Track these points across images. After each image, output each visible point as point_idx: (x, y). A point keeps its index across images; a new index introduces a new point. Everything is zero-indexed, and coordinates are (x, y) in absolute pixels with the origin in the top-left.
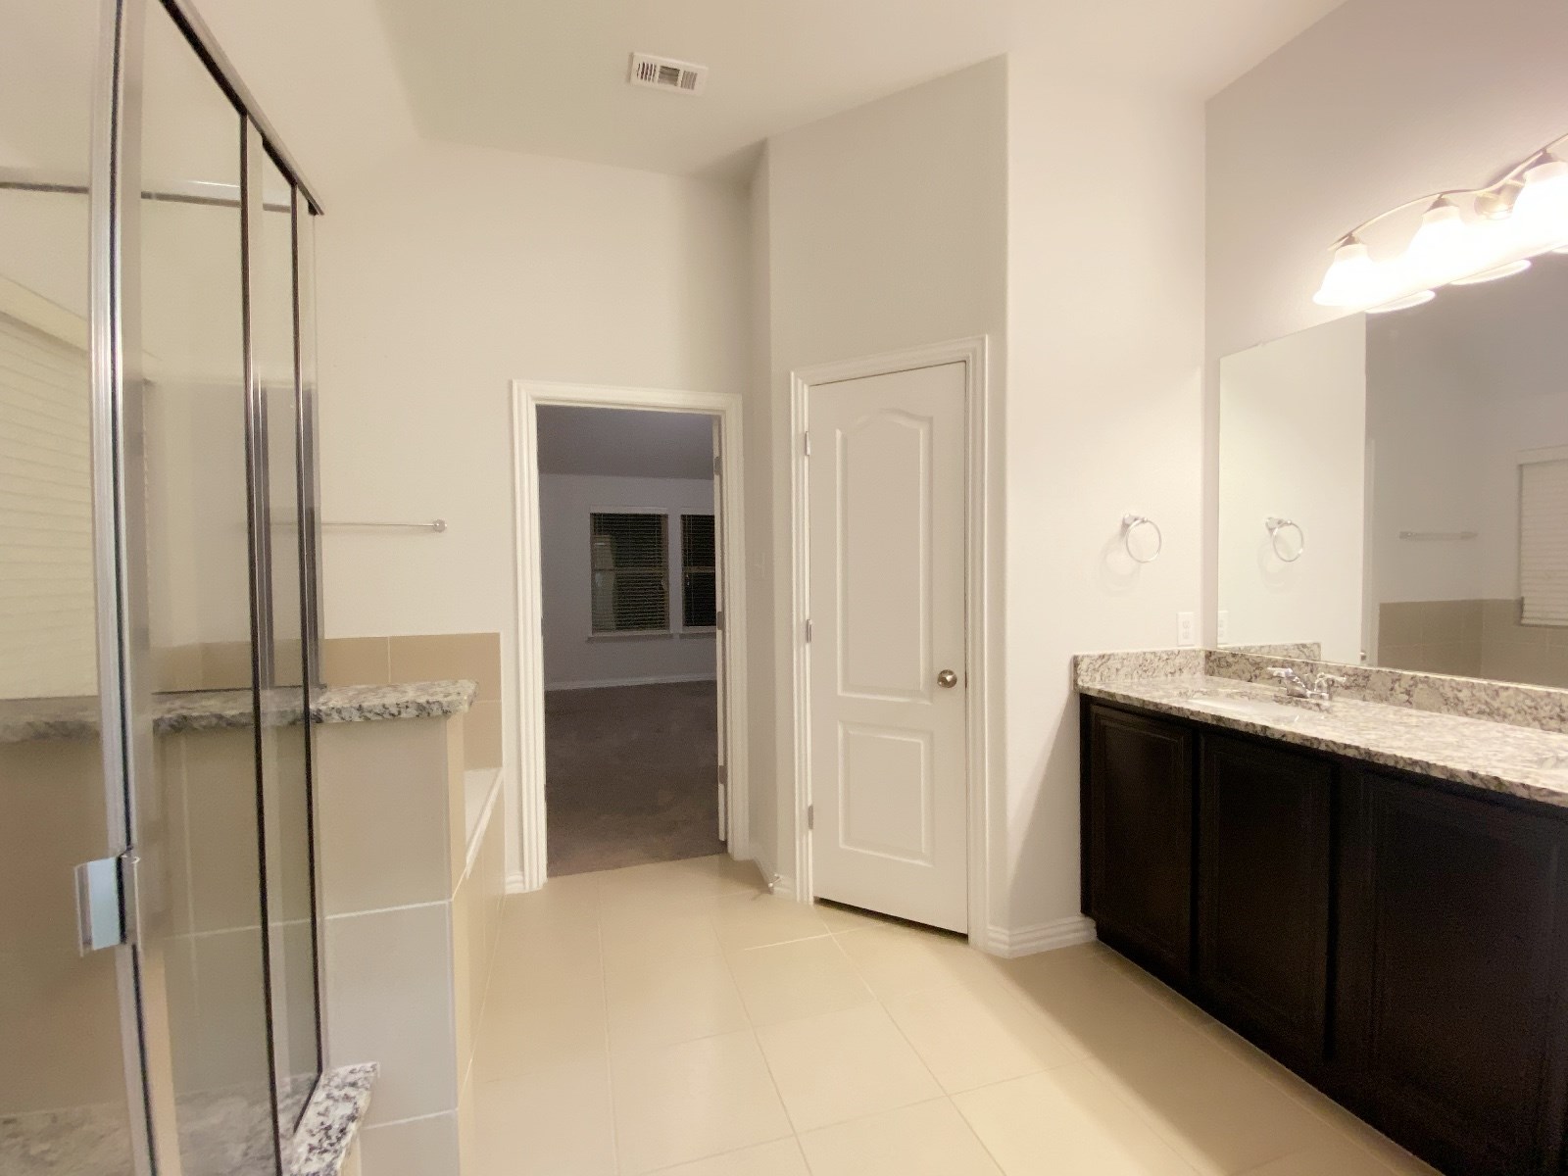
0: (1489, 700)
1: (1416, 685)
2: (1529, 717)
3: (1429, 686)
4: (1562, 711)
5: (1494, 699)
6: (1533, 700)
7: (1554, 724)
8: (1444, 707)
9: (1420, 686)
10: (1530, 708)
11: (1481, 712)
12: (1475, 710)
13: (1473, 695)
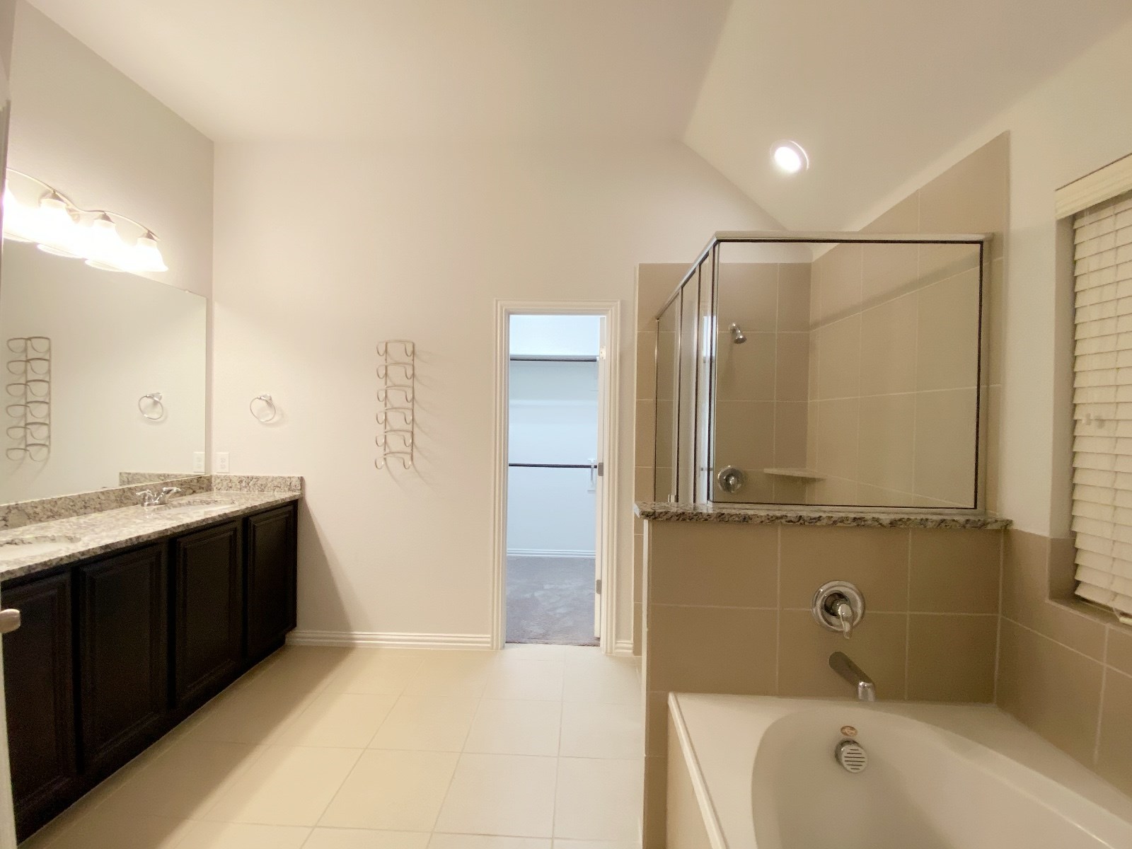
0: (52, 508)
1: (10, 512)
2: (71, 512)
3: (19, 510)
4: (85, 503)
5: (54, 506)
6: (73, 501)
7: (82, 511)
8: (28, 521)
9: (12, 512)
10: (72, 506)
11: (48, 517)
12: (45, 517)
13: (44, 508)
